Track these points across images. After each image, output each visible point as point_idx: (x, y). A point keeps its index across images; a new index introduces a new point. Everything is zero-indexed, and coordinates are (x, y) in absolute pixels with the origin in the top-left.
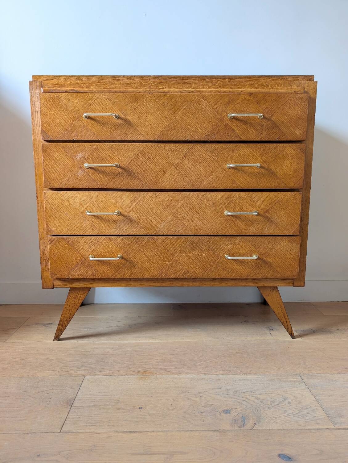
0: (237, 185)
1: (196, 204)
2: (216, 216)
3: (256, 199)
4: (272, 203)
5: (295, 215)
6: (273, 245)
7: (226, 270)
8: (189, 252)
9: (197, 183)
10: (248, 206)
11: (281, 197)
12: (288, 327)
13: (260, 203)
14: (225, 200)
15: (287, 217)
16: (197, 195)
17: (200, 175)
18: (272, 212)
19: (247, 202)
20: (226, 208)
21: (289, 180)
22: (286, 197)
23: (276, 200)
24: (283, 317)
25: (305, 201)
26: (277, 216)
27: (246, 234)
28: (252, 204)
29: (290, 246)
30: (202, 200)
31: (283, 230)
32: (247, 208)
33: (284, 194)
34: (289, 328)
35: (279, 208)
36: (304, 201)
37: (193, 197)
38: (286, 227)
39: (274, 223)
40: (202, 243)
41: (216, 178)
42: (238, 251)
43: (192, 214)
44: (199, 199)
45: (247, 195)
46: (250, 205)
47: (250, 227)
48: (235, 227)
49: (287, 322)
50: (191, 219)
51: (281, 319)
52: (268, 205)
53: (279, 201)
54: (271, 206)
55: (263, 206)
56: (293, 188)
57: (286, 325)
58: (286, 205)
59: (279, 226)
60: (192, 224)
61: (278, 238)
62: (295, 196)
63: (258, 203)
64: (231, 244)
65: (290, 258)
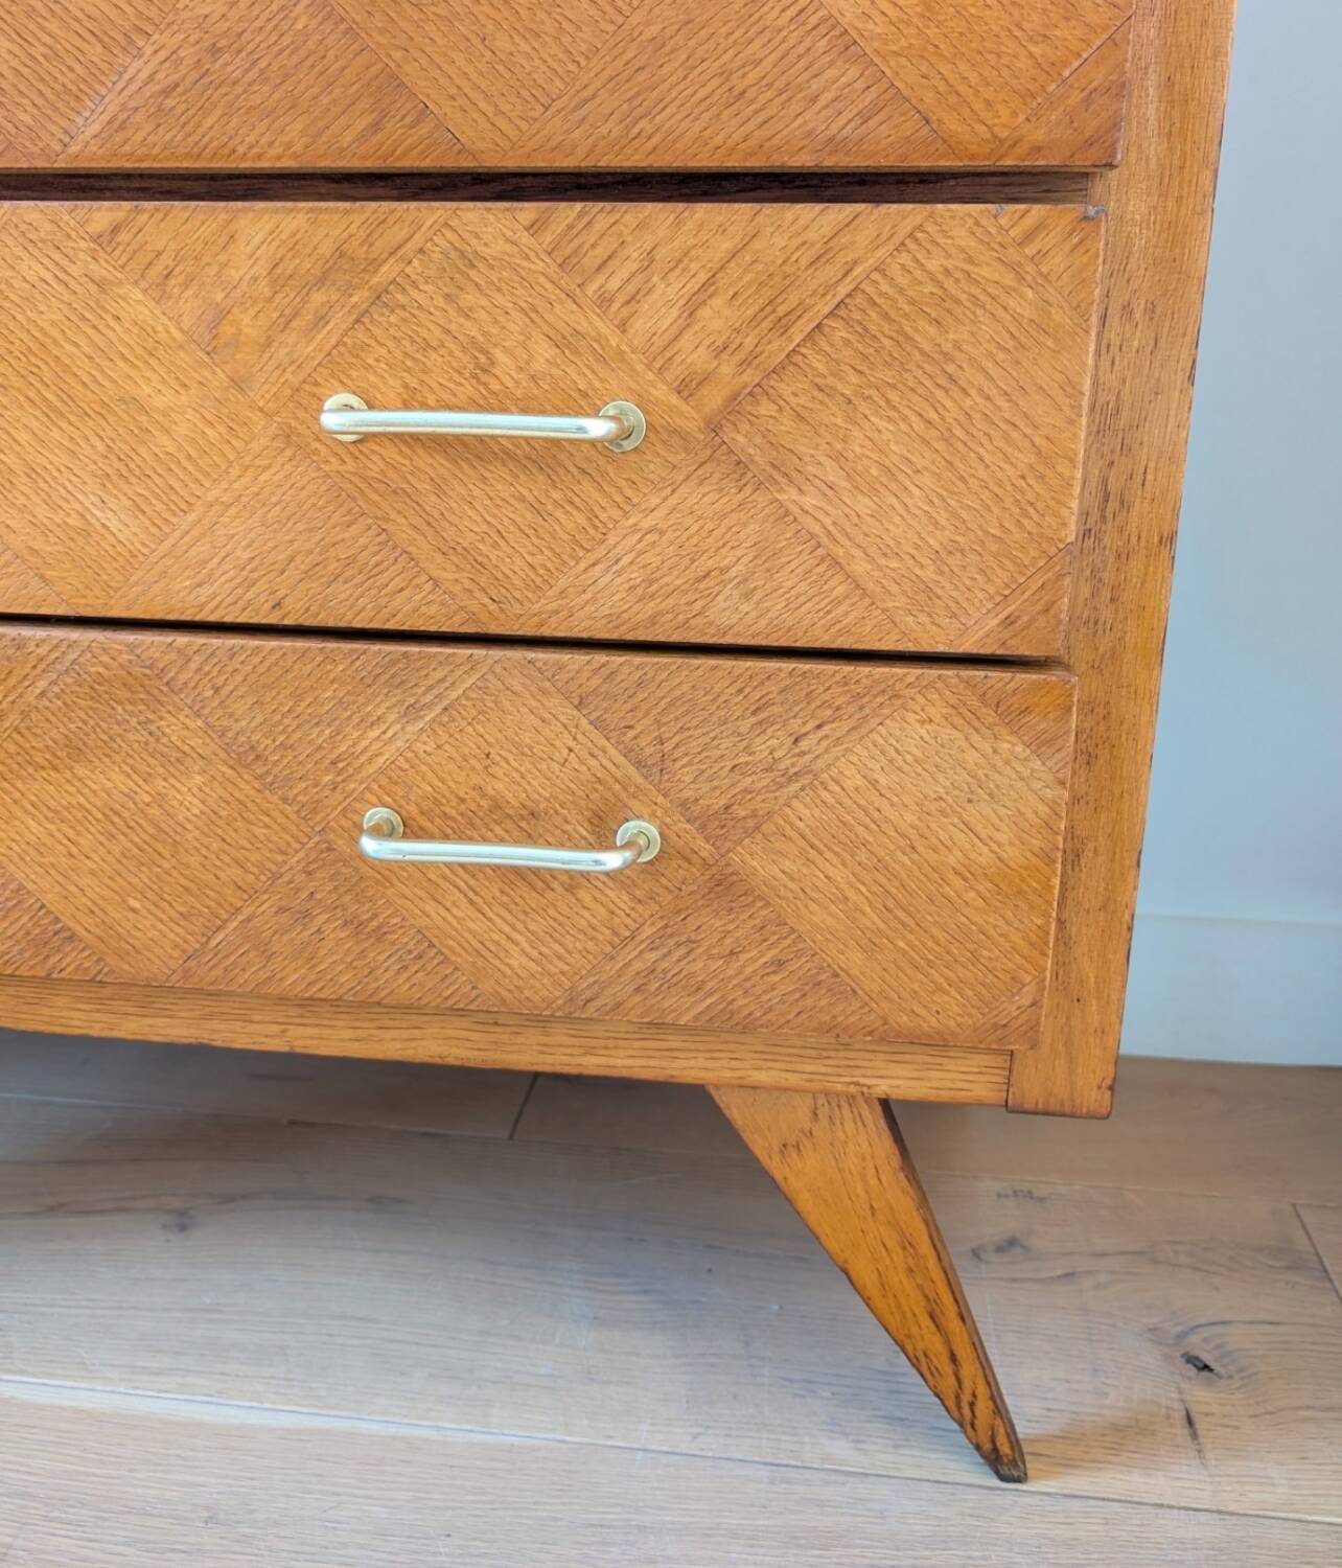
0: (425, 128)
1: (53, 323)
2: (255, 446)
3: (623, 274)
4: (783, 325)
5: (1025, 458)
6: (804, 745)
7: (380, 935)
8: (55, 769)
9: (39, 101)
10: (543, 350)
11: (882, 253)
12: (966, 1398)
13: (658, 314)
14: (322, 280)
15: (938, 476)
16: (49, 227)
17: (53, 26)
18: (787, 423)
19: (530, 312)
20: (340, 367)
21: (964, 67)
22: (934, 265)
23: (829, 288)
24: (926, 1322)
25: (1151, 309)
26: (838, 458)
27: (546, 632)
28: (584, 326)
29: (971, 757)
30: (101, 285)
31: (901, 601)
32: (539, 366)
33: (918, 219)
34: (972, 1405)
35: (854, 379)
36: (1138, 315)
37: (19, 252)
38: (929, 573)
39: (812, 536)
40: (150, 688)
41: (214, 51)
42: (475, 779)
43: (34, 424)
44: (74, 270)
45: (524, 237)
46: (566, 343)
47: (578, 561)
48: (439, 558)
49: (953, 1358)
50: (32, 472)
51: (909, 1336)
52: (750, 341)
53: (859, 299)
54: (776, 350)
55: (694, 355)
56: (1009, 162)
57: (952, 1381)
58: (927, 347)
59: (860, 567)
60: (42, 512)
61: (845, 681)
62: (1029, 251)
63: (639, 326)
64: (412, 711)
65: (966, 873)
